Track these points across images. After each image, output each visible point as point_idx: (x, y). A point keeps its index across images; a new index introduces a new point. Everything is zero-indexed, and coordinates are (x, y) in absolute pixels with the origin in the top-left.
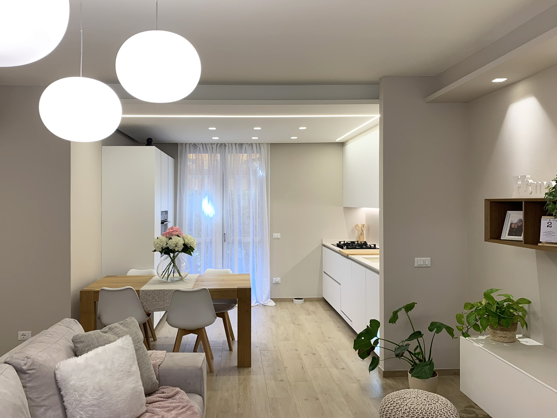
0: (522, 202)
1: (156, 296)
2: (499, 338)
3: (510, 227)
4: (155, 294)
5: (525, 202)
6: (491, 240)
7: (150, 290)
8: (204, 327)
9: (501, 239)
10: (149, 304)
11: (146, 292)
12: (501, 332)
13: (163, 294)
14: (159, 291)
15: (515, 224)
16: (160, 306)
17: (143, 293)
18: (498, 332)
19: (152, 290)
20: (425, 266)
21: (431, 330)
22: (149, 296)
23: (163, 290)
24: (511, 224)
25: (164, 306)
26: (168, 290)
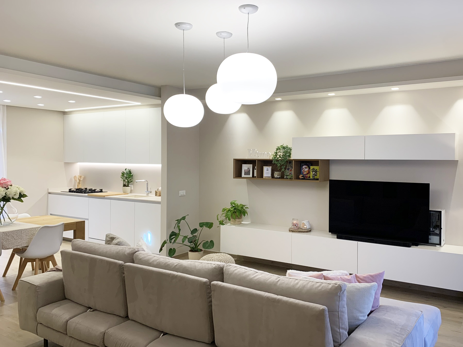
0: (256, 161)
1: (15, 235)
2: (237, 223)
3: (245, 171)
4: (14, 234)
5: (257, 160)
6: (236, 178)
7: (10, 231)
8: (53, 254)
9: (242, 177)
10: (8, 243)
11: (6, 234)
12: (238, 220)
13: (21, 233)
14: (17, 231)
15: (246, 170)
16: (18, 243)
17: (3, 234)
18: (237, 220)
19: (11, 231)
20: (183, 195)
21: (201, 227)
22: (8, 236)
23: (20, 230)
24: (245, 170)
25: (21, 243)
26: (25, 229)
